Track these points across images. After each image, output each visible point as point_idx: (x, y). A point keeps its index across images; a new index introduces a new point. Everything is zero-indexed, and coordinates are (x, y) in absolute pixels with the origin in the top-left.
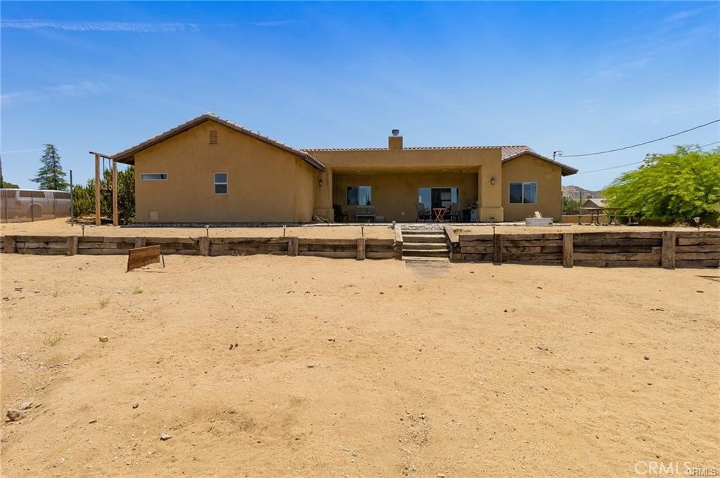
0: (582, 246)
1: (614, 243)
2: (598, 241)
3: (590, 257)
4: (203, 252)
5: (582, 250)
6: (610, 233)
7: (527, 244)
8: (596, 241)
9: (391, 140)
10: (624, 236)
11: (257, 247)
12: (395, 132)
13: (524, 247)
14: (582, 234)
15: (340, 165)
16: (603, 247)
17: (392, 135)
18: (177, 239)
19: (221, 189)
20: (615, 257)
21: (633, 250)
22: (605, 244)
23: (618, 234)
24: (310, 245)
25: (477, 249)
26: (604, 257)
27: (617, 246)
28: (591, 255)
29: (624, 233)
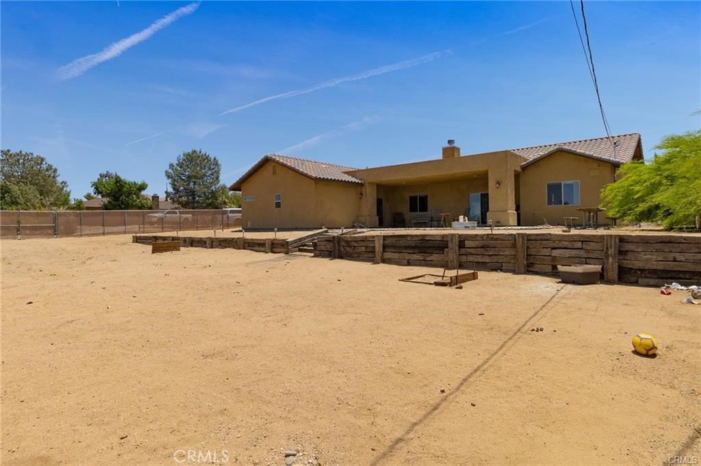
0: (392, 246)
1: (414, 245)
2: (402, 242)
3: (396, 256)
4: (208, 246)
5: (392, 250)
6: (411, 236)
7: (356, 244)
8: (401, 242)
9: (445, 150)
10: (420, 238)
11: (229, 244)
12: (450, 142)
13: (354, 246)
14: (391, 236)
15: (385, 179)
16: (406, 247)
17: (448, 145)
18: (201, 238)
19: (278, 205)
20: (415, 257)
21: (429, 251)
22: (407, 245)
23: (417, 236)
24: (249, 243)
25: (326, 248)
26: (408, 257)
27: (415, 247)
28: (397, 254)
29: (421, 235)
